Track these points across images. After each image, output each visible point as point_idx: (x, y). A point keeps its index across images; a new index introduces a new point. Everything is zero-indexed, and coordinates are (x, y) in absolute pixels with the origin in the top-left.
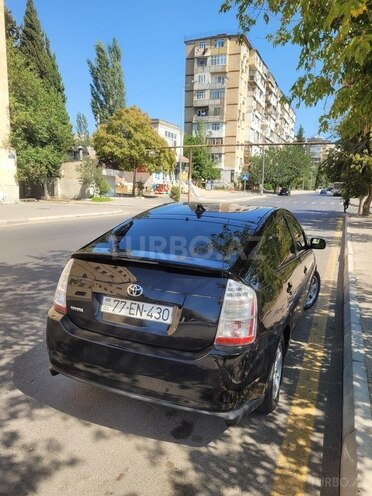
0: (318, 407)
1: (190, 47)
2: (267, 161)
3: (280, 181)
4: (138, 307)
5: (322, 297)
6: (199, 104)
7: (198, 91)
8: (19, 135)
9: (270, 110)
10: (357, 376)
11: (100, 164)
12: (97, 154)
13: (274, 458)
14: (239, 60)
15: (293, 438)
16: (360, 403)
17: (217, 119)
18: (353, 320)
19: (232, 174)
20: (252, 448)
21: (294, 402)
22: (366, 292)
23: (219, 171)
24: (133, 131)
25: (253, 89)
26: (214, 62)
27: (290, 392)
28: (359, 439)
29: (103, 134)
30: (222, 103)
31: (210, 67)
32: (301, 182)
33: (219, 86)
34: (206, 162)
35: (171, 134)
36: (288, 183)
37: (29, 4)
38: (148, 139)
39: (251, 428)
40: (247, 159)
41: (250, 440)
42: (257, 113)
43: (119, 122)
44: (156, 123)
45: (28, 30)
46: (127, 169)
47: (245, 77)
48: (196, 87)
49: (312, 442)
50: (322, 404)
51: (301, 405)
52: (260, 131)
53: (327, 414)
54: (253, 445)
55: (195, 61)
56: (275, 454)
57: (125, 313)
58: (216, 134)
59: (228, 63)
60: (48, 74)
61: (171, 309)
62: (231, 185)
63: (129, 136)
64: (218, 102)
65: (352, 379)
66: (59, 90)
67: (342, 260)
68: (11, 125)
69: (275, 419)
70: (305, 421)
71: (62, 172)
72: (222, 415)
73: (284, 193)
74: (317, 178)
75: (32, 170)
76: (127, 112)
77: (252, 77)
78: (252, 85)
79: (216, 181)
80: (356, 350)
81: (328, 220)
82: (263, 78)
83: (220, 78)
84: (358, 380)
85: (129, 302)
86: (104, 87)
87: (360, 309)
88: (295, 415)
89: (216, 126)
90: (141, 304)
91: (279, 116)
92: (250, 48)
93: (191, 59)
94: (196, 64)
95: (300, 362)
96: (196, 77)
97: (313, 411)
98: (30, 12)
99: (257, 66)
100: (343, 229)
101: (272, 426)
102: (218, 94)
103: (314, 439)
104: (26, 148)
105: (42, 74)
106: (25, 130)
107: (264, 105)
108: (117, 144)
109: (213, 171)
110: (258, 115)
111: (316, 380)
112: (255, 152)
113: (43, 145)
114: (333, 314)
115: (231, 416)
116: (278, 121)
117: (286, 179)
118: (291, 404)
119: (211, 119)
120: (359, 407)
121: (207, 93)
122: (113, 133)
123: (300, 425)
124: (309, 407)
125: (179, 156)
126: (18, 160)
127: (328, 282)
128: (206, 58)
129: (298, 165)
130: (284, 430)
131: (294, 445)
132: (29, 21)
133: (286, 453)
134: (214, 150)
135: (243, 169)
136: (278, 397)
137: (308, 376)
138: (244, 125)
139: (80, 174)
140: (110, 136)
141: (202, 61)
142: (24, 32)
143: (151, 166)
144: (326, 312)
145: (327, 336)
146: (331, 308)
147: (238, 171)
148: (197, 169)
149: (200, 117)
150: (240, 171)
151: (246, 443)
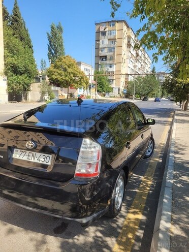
0: (143, 214)
1: (98, 27)
2: (137, 83)
3: (143, 93)
4: (33, 155)
5: (156, 151)
6: (102, 55)
7: (101, 48)
8: (9, 69)
9: (138, 58)
10: (166, 196)
11: (50, 84)
12: (49, 80)
13: (111, 246)
14: (122, 32)
15: (125, 233)
16: (165, 213)
17: (111, 62)
18: (170, 164)
19: (119, 90)
20: (100, 239)
21: (130, 211)
22: (180, 149)
23: (112, 88)
24: (67, 68)
25: (130, 47)
26: (110, 34)
27: (129, 205)
28: (161, 235)
29: (52, 69)
30: (114, 54)
31: (108, 36)
32: (154, 94)
33: (112, 45)
34: (106, 83)
35: (87, 70)
36: (147, 94)
37: (15, 4)
38: (74, 72)
39: (102, 227)
40: (127, 82)
41: (99, 234)
42: (131, 59)
43: (60, 63)
44: (79, 64)
45: (14, 17)
46: (64, 87)
47: (126, 41)
48: (100, 47)
49: (137, 236)
50: (146, 212)
51: (134, 213)
52: (133, 68)
53: (148, 218)
54: (101, 237)
55: (100, 34)
56: (113, 244)
57: (25, 158)
58: (111, 70)
59: (117, 35)
60: (24, 39)
61: (51, 156)
62: (118, 96)
63: (65, 70)
64: (112, 53)
65: (163, 197)
66: (30, 47)
67: (170, 132)
68: (5, 64)
69: (117, 221)
70: (134, 223)
71: (31, 88)
72: (78, 220)
73: (145, 99)
74: (163, 92)
75: (15, 87)
76: (64, 58)
77: (129, 42)
78: (129, 45)
79: (111, 93)
80: (168, 181)
81: (166, 113)
82: (134, 42)
83: (113, 42)
84: (166, 199)
85: (28, 152)
86: (54, 46)
87: (175, 158)
88: (129, 219)
89: (111, 66)
90: (34, 153)
91: (143, 61)
92: (128, 27)
93: (98, 32)
94: (101, 35)
95: (138, 187)
96: (101, 41)
97: (141, 217)
98: (16, 8)
99: (132, 36)
100: (173, 117)
101: (115, 225)
102: (111, 49)
103: (138, 234)
104: (12, 76)
105: (22, 39)
106: (12, 67)
107: (135, 55)
108: (59, 74)
109: (109, 88)
110: (132, 60)
111: (145, 198)
112: (131, 79)
113: (21, 74)
114: (161, 161)
115: (84, 221)
116: (142, 63)
117: (146, 92)
118: (128, 212)
119: (108, 62)
120: (164, 215)
121: (106, 50)
122: (57, 69)
123: (131, 225)
124: (138, 214)
125: (91, 80)
126: (8, 82)
127: (161, 144)
128: (106, 32)
129: (152, 85)
130: (121, 228)
131: (125, 238)
132: (15, 13)
133: (119, 243)
134: (110, 78)
135: (125, 87)
136: (121, 208)
137: (141, 195)
138: (125, 65)
139: (40, 89)
140: (55, 70)
141: (104, 33)
142: (13, 18)
143: (76, 85)
144: (157, 159)
145: (155, 172)
146: (160, 157)
147: (122, 88)
148: (101, 87)
149: (103, 61)
150: (123, 88)
151: (96, 236)
